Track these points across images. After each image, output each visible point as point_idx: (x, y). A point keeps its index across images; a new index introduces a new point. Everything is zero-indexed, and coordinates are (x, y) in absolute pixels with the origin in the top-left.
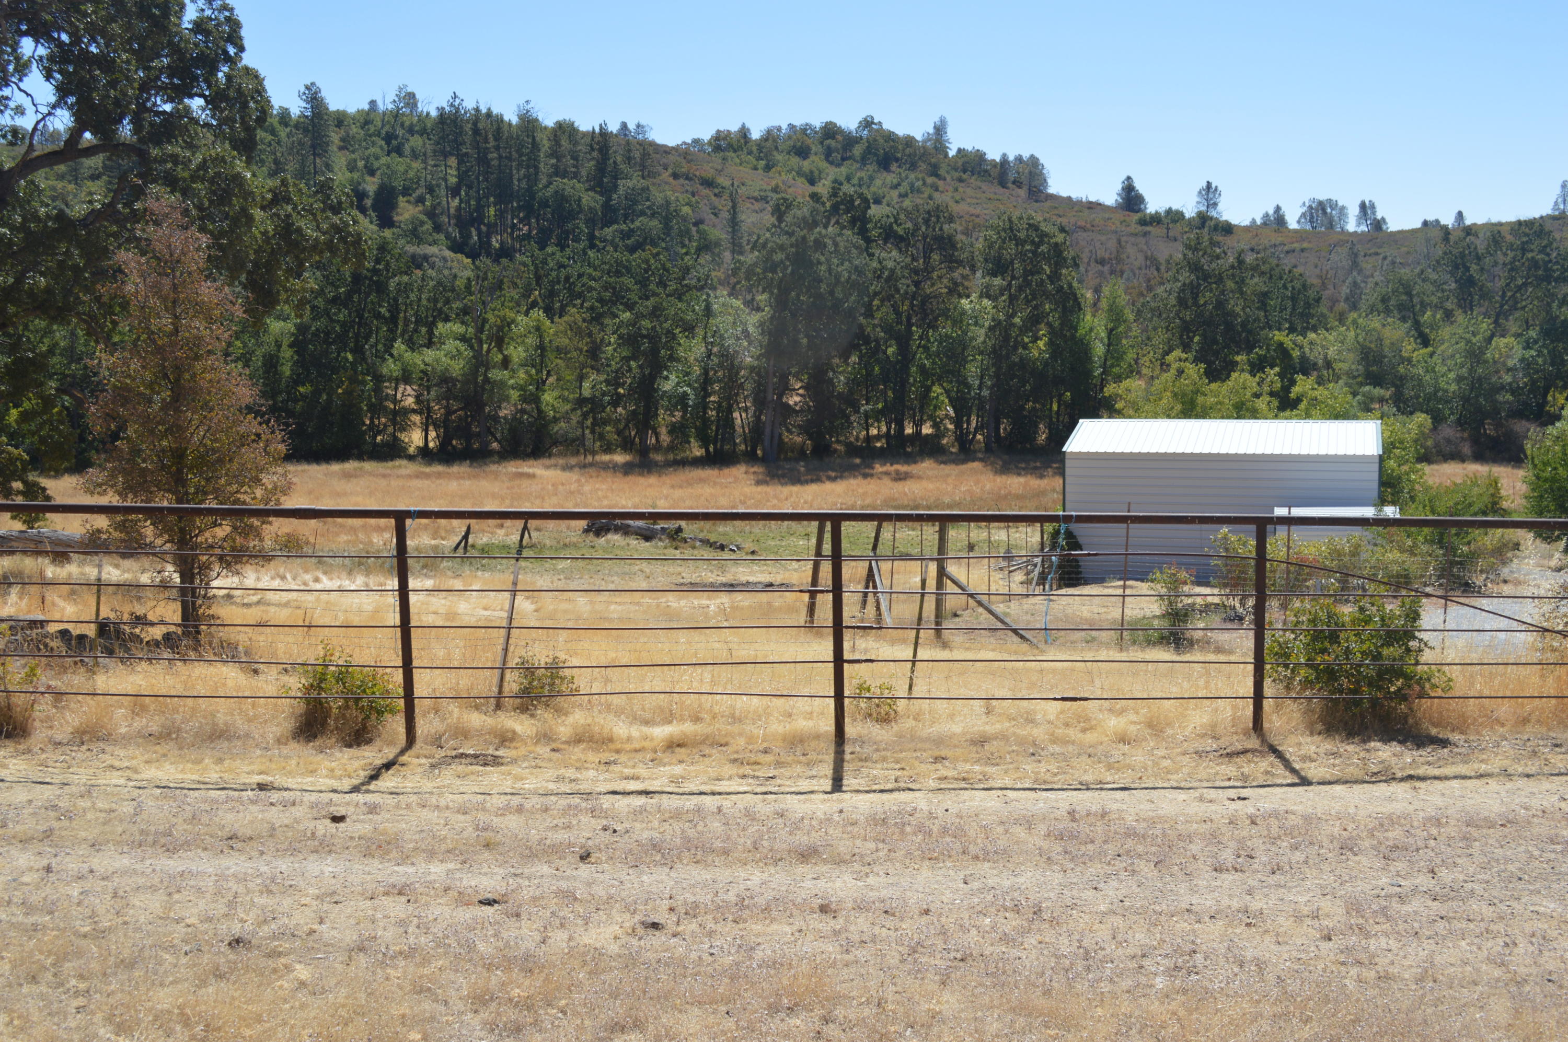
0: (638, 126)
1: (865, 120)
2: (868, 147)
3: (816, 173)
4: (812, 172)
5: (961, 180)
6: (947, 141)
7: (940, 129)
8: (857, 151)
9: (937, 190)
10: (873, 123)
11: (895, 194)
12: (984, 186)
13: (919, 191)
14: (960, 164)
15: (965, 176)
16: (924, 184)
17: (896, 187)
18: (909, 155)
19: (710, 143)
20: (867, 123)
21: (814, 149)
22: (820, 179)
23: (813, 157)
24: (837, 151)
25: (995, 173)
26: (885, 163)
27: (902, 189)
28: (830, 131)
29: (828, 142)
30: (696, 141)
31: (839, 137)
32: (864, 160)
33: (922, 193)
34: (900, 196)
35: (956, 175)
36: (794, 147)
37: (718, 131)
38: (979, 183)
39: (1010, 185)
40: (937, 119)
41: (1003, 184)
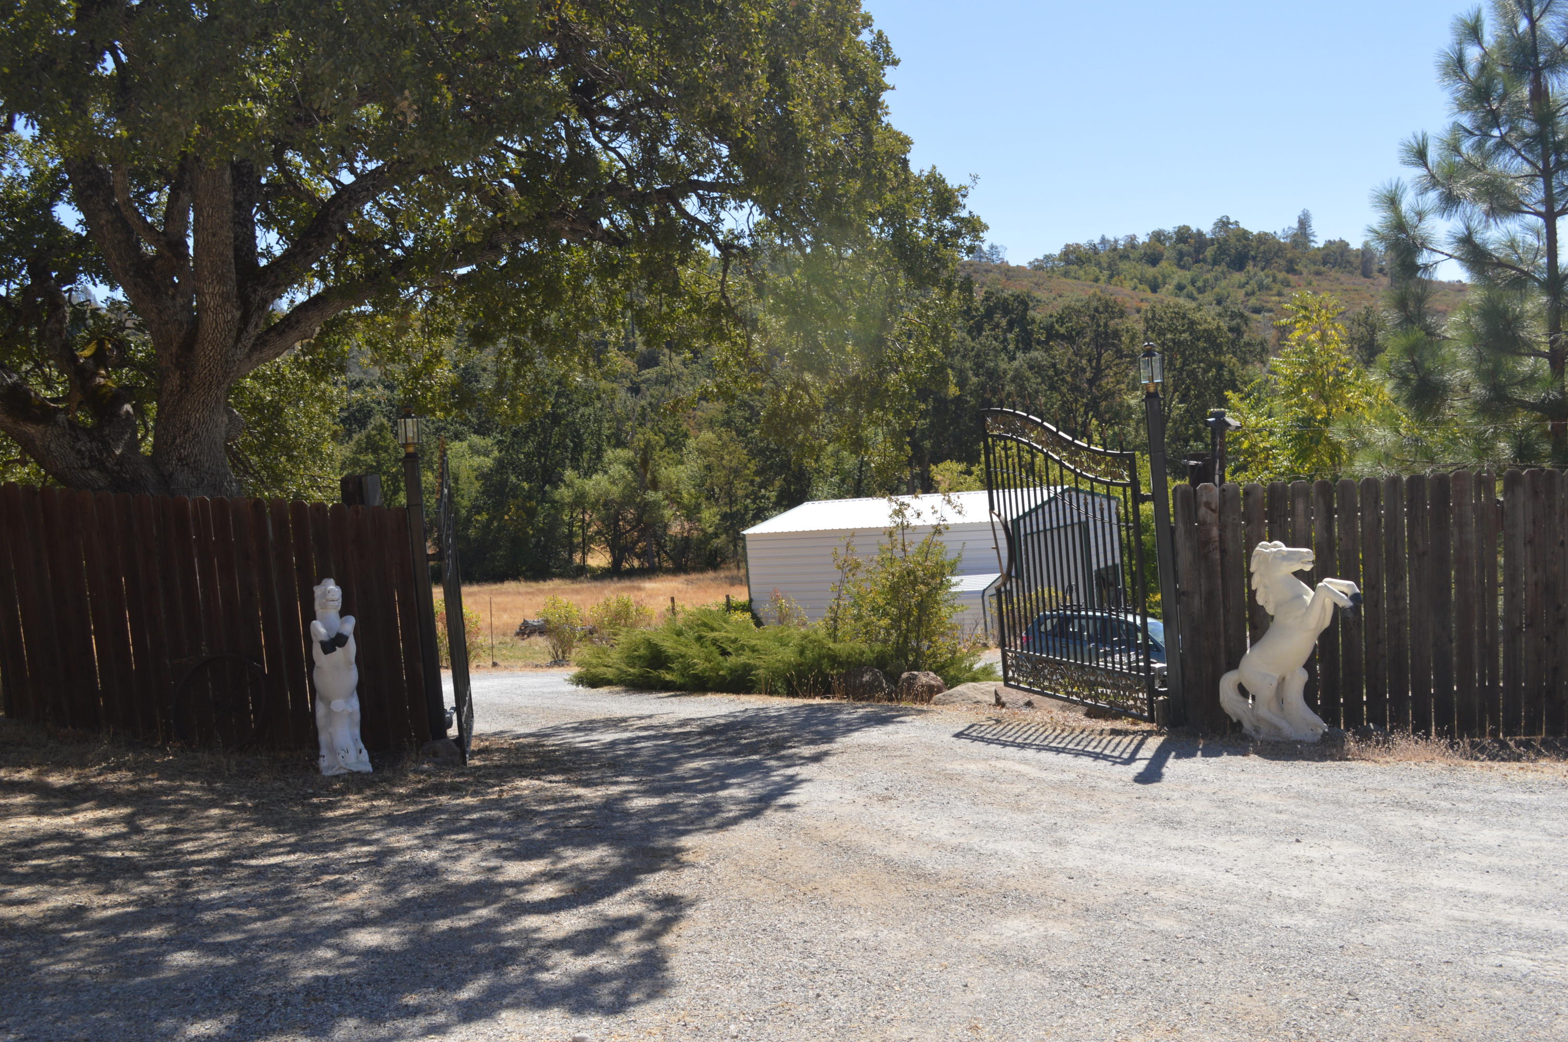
0: (992, 247)
1: (1221, 220)
2: (1219, 248)
3: (1160, 280)
4: (1155, 278)
5: (1318, 273)
6: (1313, 234)
7: (1304, 223)
8: (1209, 252)
9: (1288, 285)
10: (1229, 223)
11: (1242, 292)
12: (1344, 278)
13: (1268, 288)
14: (1320, 258)
15: (1323, 269)
16: (1274, 280)
17: (1242, 286)
18: (1264, 252)
19: (1060, 255)
20: (1224, 224)
21: (1166, 254)
22: (1165, 283)
23: (1164, 264)
24: (1189, 255)
25: (1357, 262)
26: (1239, 262)
27: (1249, 288)
28: (1183, 235)
29: (1181, 246)
30: (1047, 257)
31: (1192, 241)
32: (1215, 262)
33: (1270, 289)
34: (1247, 294)
35: (1313, 268)
36: (1145, 254)
37: (1067, 246)
38: (1338, 275)
39: (1376, 274)
40: (1300, 213)
41: (1366, 274)
